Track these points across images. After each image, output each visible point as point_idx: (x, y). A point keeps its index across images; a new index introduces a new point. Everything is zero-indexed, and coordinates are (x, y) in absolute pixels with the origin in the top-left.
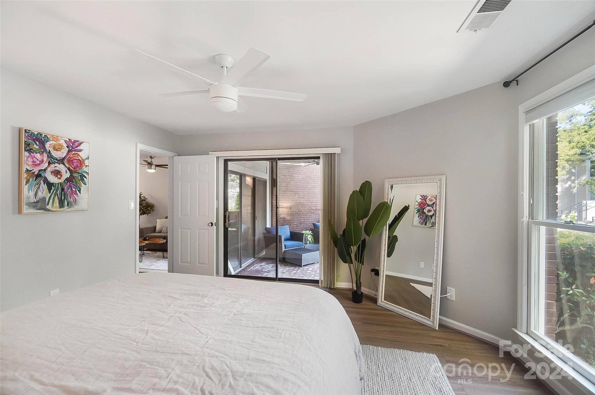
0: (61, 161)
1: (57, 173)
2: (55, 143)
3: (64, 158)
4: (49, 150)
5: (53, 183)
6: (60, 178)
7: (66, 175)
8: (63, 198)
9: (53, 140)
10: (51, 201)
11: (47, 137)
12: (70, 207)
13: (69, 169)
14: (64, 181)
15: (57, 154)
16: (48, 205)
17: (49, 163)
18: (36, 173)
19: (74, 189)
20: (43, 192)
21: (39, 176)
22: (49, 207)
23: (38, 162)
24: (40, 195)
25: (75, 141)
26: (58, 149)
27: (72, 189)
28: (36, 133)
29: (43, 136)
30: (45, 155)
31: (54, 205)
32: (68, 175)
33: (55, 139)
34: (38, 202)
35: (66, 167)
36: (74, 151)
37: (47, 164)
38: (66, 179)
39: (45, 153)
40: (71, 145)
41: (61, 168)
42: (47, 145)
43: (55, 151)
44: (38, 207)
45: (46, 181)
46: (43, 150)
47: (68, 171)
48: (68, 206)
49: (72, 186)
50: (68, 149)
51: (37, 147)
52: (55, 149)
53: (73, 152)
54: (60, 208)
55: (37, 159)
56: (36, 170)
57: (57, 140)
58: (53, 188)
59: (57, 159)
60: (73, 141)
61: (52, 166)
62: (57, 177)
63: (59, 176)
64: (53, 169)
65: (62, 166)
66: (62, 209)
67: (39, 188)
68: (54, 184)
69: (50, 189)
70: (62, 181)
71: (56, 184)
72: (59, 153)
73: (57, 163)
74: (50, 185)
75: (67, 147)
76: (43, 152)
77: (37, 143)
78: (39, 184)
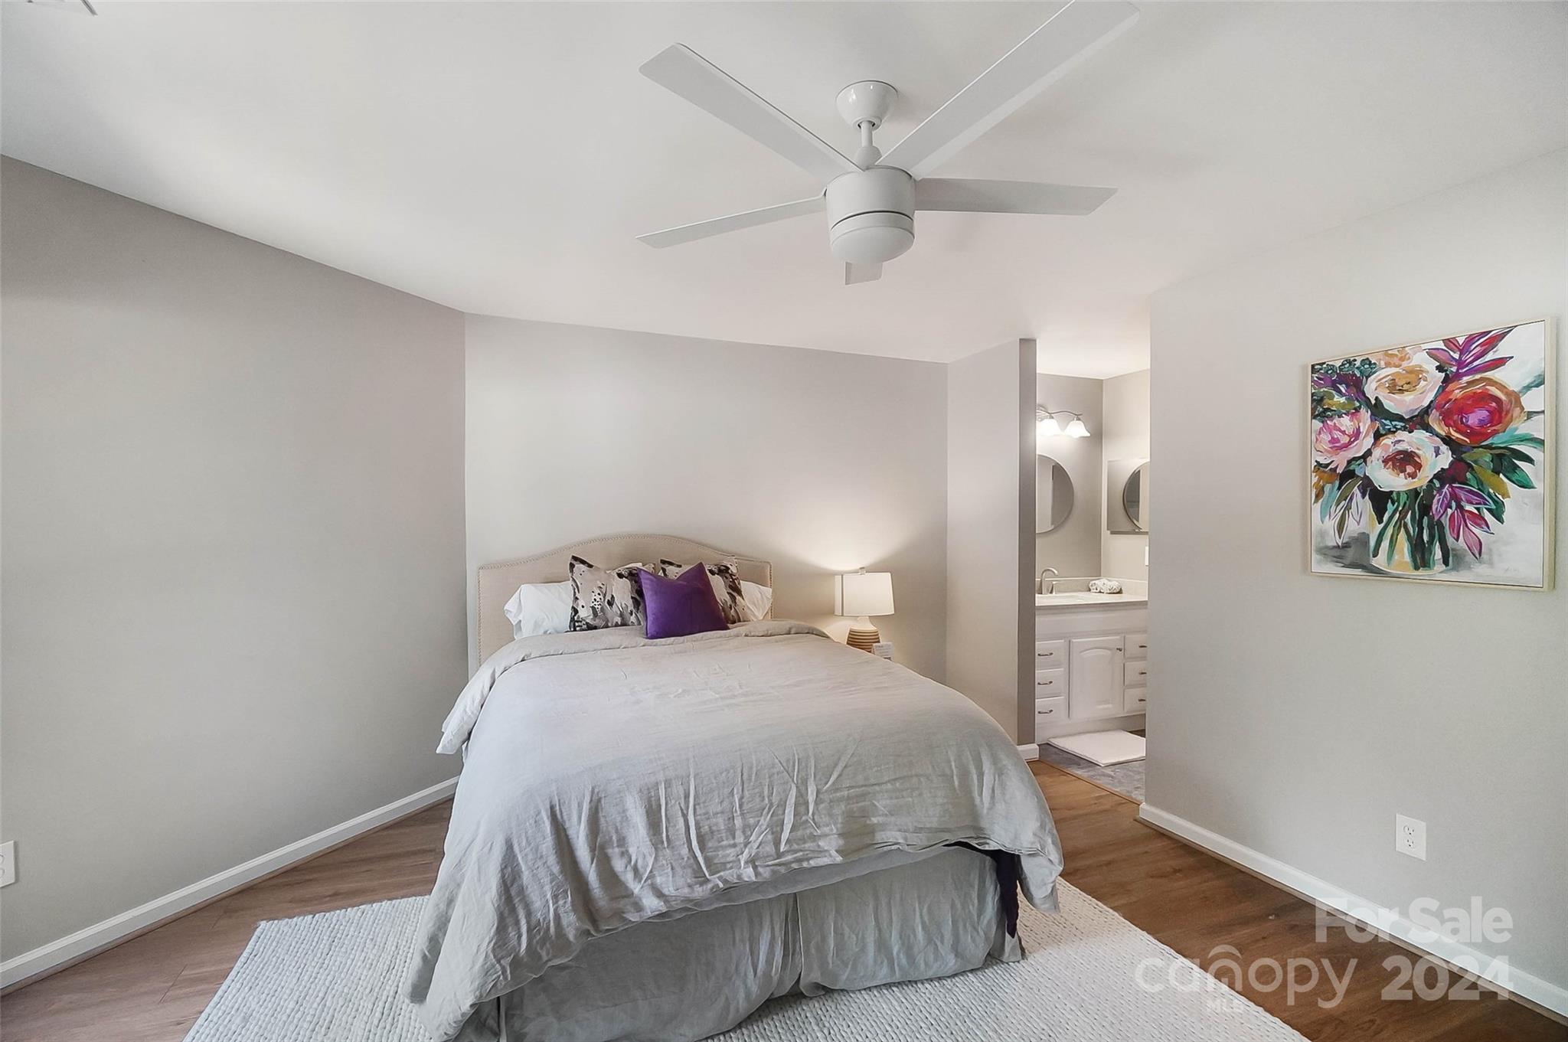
0: (1418, 421)
1: (1404, 461)
2: (1397, 370)
3: (1426, 411)
4: (1377, 398)
5: (1392, 492)
6: (1413, 476)
7: (1436, 460)
8: (1425, 538)
9: (1388, 365)
10: (1385, 544)
11: (1370, 363)
12: (1453, 569)
13: (1447, 440)
14: (1431, 481)
15: (1402, 404)
16: (1375, 555)
17: (1378, 436)
18: (1340, 471)
19: (1469, 508)
20: (1362, 518)
21: (1348, 475)
22: (1380, 561)
23: (1345, 440)
24: (1352, 527)
25: (1471, 340)
26: (1406, 387)
27: (1460, 507)
28: (1338, 364)
29: (1358, 364)
30: (1365, 415)
31: (1396, 557)
32: (1446, 459)
33: (1396, 361)
34: (1346, 546)
35: (1438, 435)
36: (1466, 374)
37: (1370, 440)
38: (1436, 476)
39: (1363, 410)
40: (1456, 356)
41: (1417, 441)
42: (1371, 389)
43: (1396, 396)
44: (1347, 562)
45: (1369, 488)
46: (1357, 404)
47: (1444, 448)
48: (1446, 562)
49: (1462, 495)
50: (1443, 375)
51: (1343, 400)
52: (1394, 388)
53: (1466, 379)
54: (1416, 568)
55: (1344, 432)
56: (1340, 462)
57: (1402, 359)
58: (1390, 507)
59: (1400, 418)
60: (1461, 341)
61: (1387, 441)
62: (1403, 471)
63: (1410, 469)
64: (1392, 450)
65: (1420, 434)
66: (1421, 572)
67: (1348, 508)
68: (1394, 494)
69: (1380, 511)
70: (1421, 481)
71: (1398, 493)
72: (1408, 397)
73: (1404, 429)
74: (1380, 500)
75: (1440, 369)
76: (1357, 410)
77: (1343, 388)
78: (1347, 497)
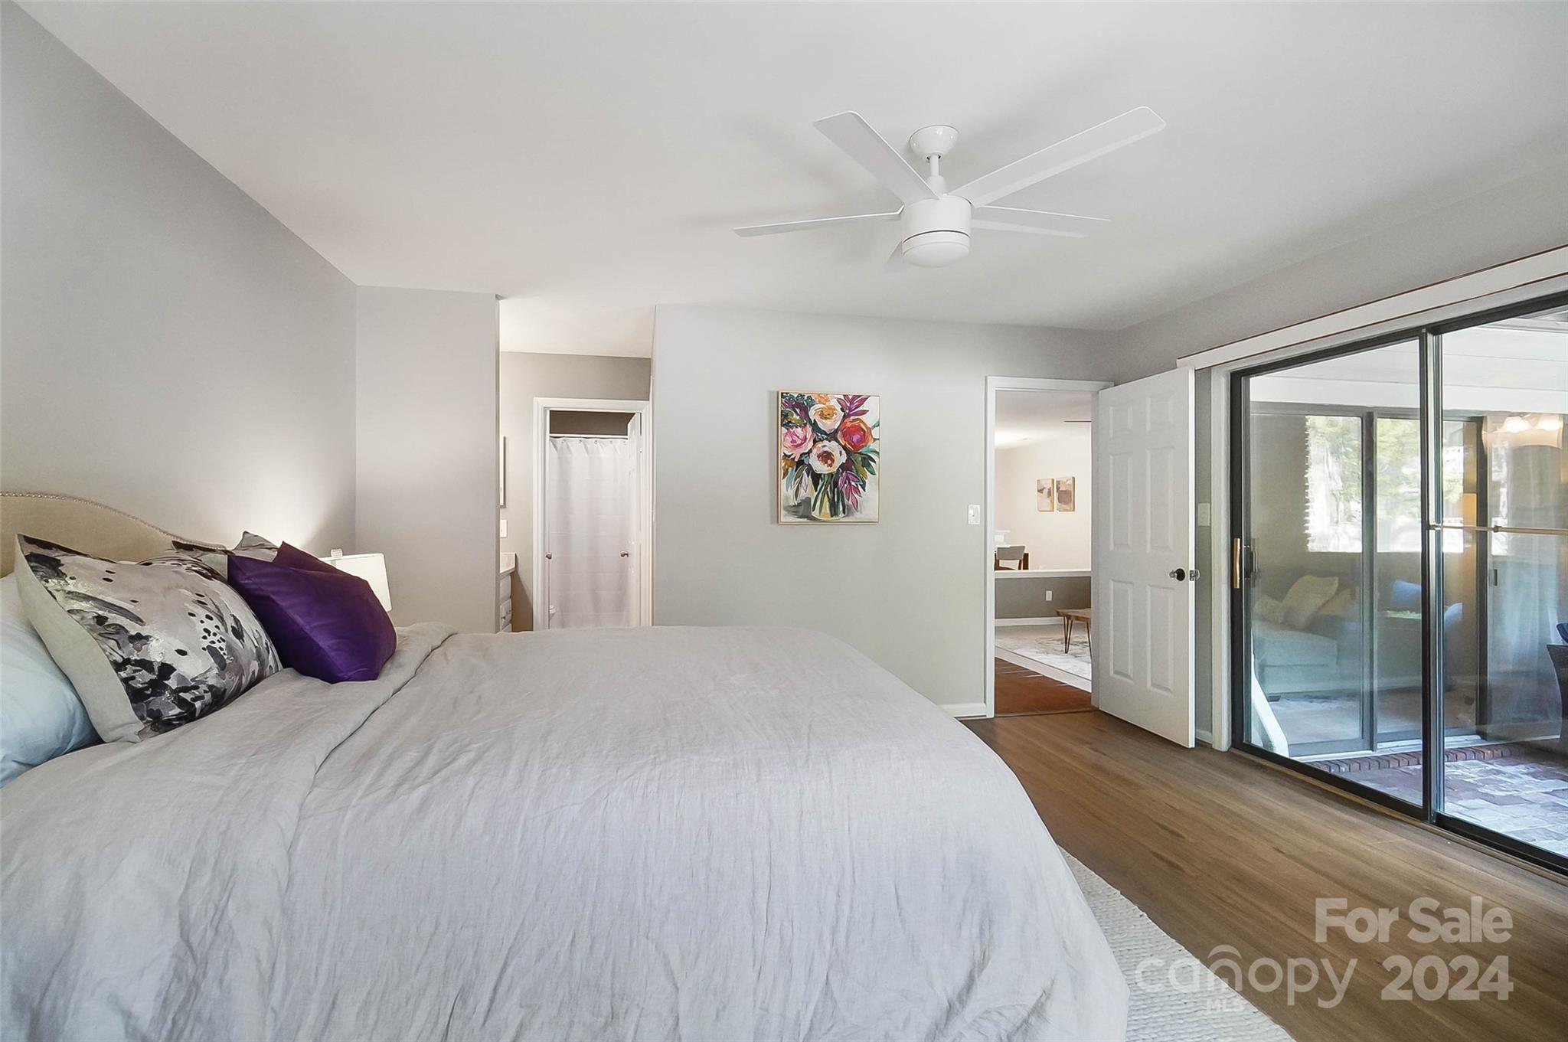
0: (832, 436)
1: (826, 457)
2: (822, 406)
3: (836, 431)
4: (814, 420)
5: (821, 474)
6: (831, 466)
7: (841, 459)
8: (836, 500)
9: (820, 402)
10: (818, 503)
11: (812, 400)
12: (847, 516)
13: (844, 448)
14: (838, 469)
15: (827, 425)
16: (813, 510)
17: (815, 442)
18: (796, 460)
19: (853, 484)
20: (807, 490)
21: (800, 463)
22: (815, 514)
23: (799, 442)
24: (803, 494)
25: (855, 397)
26: (828, 416)
27: (850, 483)
28: (796, 396)
29: (806, 398)
30: (809, 428)
31: (823, 511)
32: (843, 459)
33: (823, 401)
34: (799, 505)
35: (841, 444)
36: (852, 415)
37: (811, 443)
38: (840, 467)
39: (808, 426)
40: (848, 404)
41: (832, 446)
42: (812, 413)
43: (824, 421)
44: (800, 514)
45: (810, 471)
46: (805, 422)
47: (843, 452)
48: (844, 513)
49: (850, 477)
50: (843, 413)
51: (798, 418)
52: (823, 416)
53: (852, 417)
54: (832, 516)
55: (798, 437)
56: (796, 454)
57: (826, 400)
58: (821, 483)
59: (826, 434)
60: (850, 397)
61: (820, 445)
62: (826, 463)
63: (829, 462)
64: (821, 451)
65: (834, 443)
66: (834, 518)
67: (800, 482)
68: (822, 476)
69: (816, 484)
70: (834, 469)
71: (824, 475)
72: (828, 422)
73: (827, 439)
74: (816, 478)
75: (842, 410)
76: (805, 425)
77: (798, 410)
78: (799, 476)
